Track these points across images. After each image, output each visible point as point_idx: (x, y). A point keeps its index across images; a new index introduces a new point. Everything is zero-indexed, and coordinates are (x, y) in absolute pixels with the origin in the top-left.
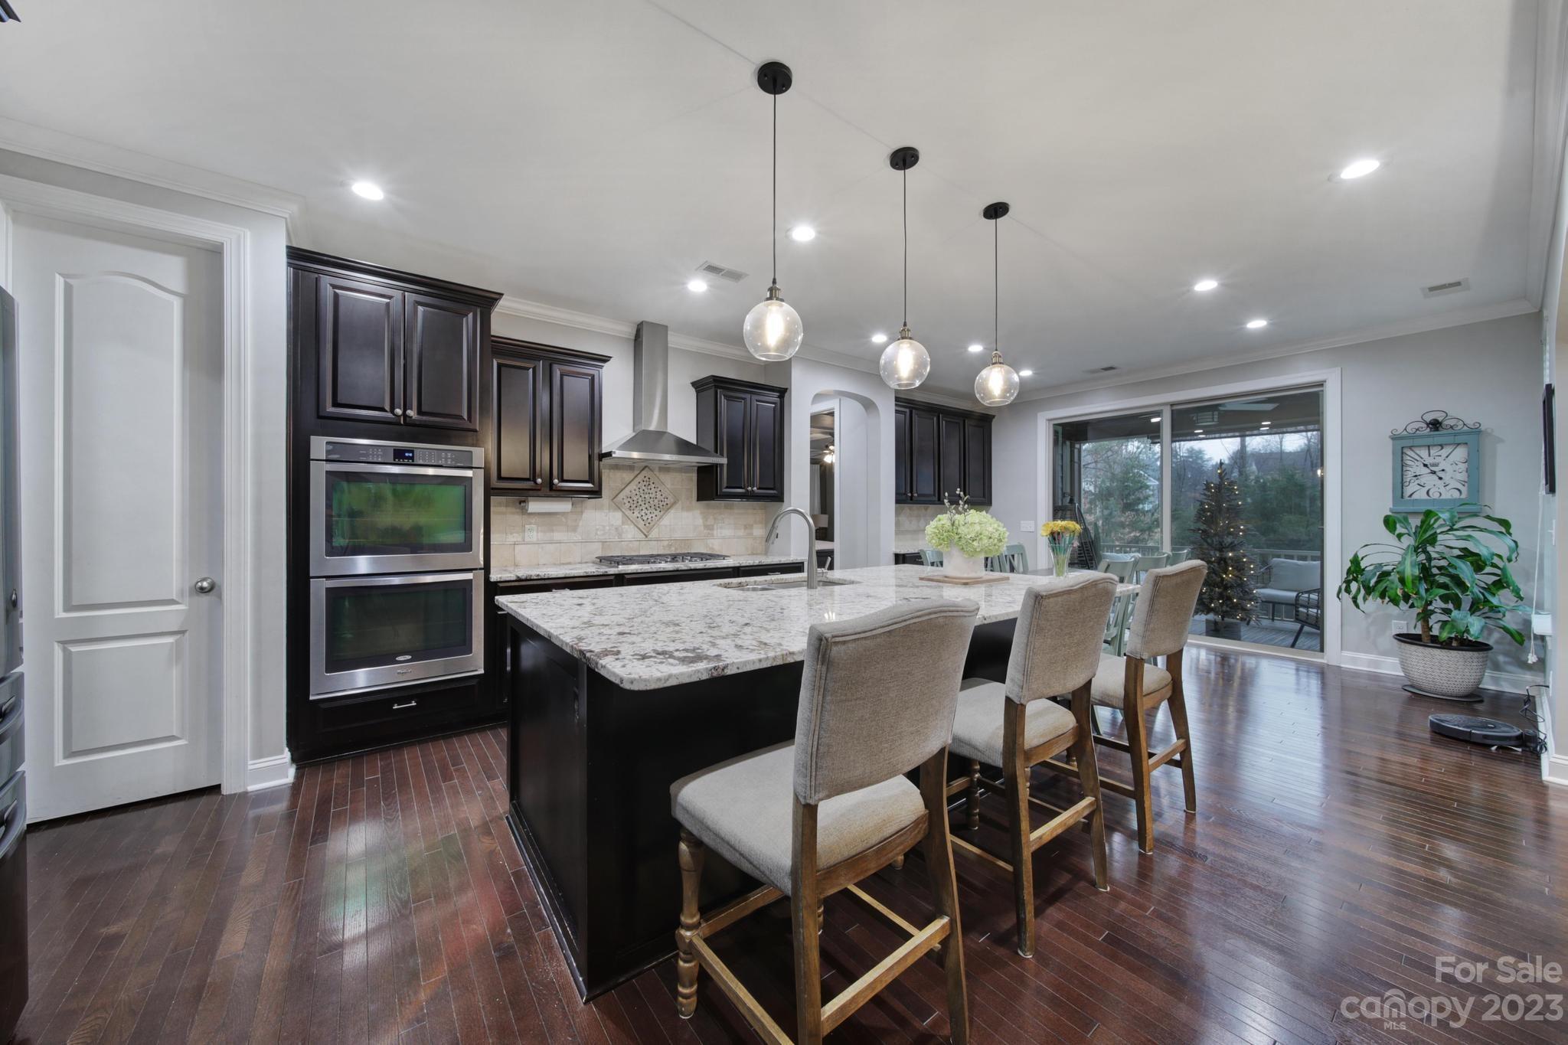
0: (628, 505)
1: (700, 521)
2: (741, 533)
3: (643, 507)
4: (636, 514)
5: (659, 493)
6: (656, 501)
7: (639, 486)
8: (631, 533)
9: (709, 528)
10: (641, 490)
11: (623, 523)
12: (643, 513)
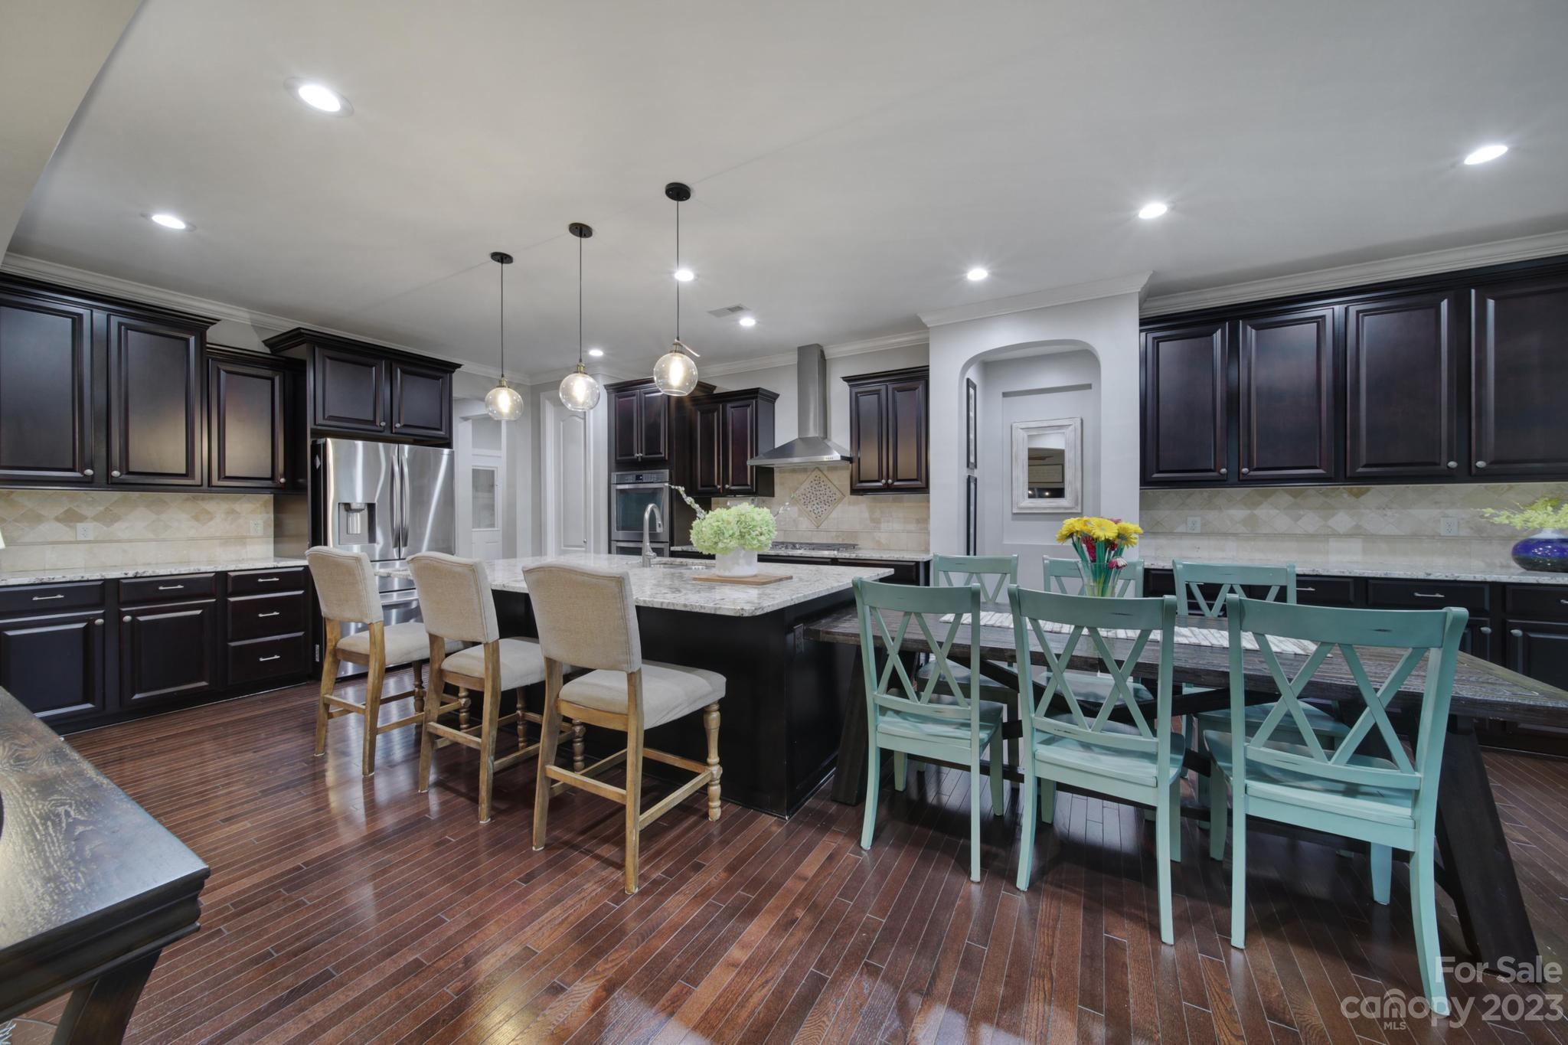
0: (803, 501)
1: (866, 515)
2: (912, 527)
3: (815, 502)
4: (809, 508)
5: (828, 490)
6: (825, 497)
7: (812, 484)
8: (805, 524)
9: (876, 521)
10: (813, 488)
11: (799, 516)
12: (814, 507)
